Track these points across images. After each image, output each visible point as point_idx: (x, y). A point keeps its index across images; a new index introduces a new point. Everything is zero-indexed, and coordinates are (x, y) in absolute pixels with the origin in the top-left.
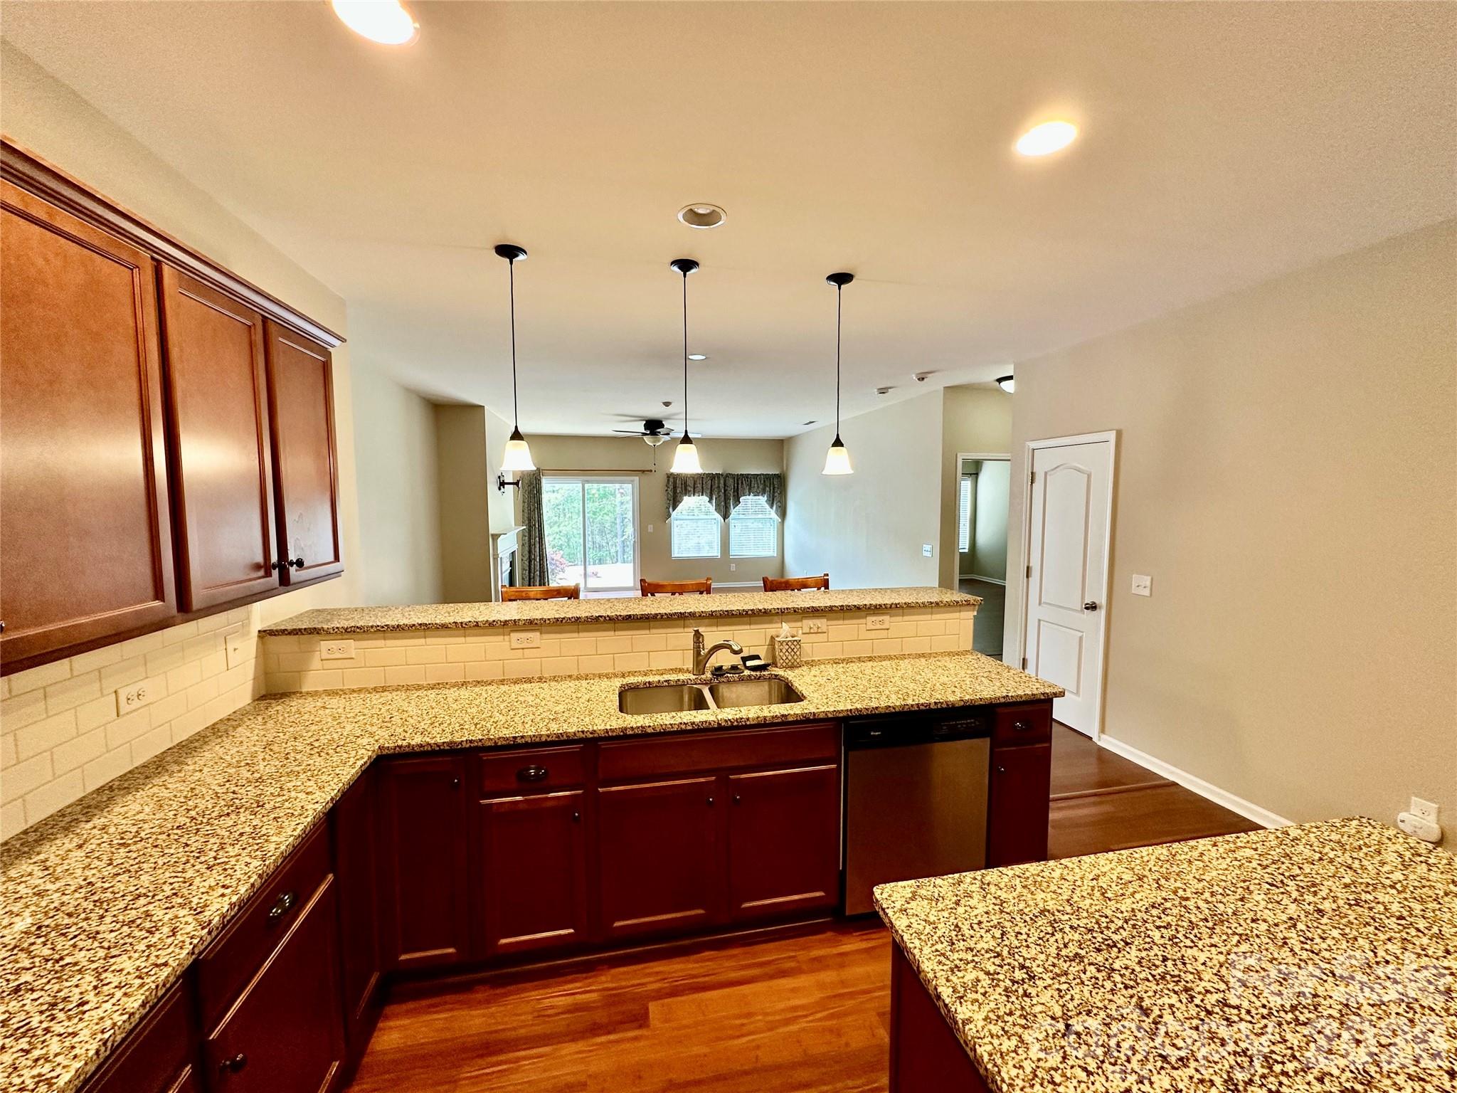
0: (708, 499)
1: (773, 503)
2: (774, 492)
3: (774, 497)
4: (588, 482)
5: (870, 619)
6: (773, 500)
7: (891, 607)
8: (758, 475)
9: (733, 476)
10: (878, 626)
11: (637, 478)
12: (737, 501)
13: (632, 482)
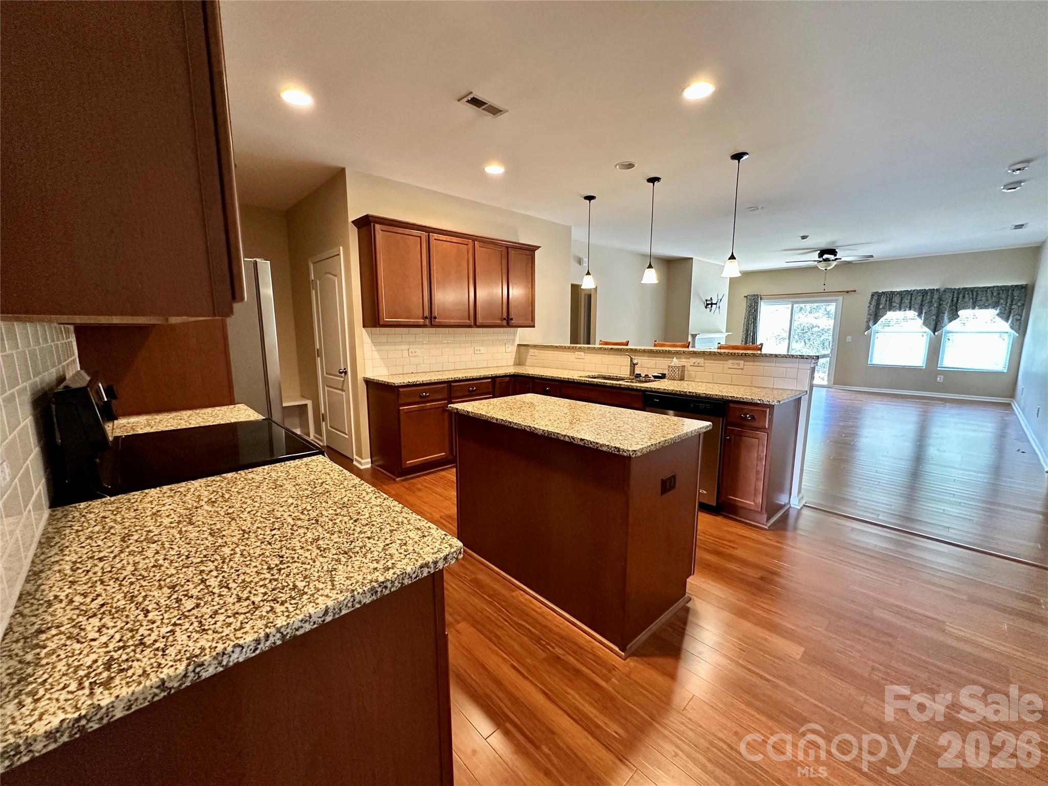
0: (917, 314)
1: (1009, 317)
2: (1011, 305)
3: (1011, 309)
4: (797, 302)
5: (731, 362)
6: (1010, 313)
7: (741, 355)
8: (988, 288)
9: (953, 291)
10: (736, 367)
11: (842, 297)
12: (954, 316)
13: (836, 301)
